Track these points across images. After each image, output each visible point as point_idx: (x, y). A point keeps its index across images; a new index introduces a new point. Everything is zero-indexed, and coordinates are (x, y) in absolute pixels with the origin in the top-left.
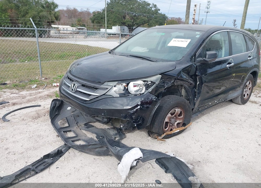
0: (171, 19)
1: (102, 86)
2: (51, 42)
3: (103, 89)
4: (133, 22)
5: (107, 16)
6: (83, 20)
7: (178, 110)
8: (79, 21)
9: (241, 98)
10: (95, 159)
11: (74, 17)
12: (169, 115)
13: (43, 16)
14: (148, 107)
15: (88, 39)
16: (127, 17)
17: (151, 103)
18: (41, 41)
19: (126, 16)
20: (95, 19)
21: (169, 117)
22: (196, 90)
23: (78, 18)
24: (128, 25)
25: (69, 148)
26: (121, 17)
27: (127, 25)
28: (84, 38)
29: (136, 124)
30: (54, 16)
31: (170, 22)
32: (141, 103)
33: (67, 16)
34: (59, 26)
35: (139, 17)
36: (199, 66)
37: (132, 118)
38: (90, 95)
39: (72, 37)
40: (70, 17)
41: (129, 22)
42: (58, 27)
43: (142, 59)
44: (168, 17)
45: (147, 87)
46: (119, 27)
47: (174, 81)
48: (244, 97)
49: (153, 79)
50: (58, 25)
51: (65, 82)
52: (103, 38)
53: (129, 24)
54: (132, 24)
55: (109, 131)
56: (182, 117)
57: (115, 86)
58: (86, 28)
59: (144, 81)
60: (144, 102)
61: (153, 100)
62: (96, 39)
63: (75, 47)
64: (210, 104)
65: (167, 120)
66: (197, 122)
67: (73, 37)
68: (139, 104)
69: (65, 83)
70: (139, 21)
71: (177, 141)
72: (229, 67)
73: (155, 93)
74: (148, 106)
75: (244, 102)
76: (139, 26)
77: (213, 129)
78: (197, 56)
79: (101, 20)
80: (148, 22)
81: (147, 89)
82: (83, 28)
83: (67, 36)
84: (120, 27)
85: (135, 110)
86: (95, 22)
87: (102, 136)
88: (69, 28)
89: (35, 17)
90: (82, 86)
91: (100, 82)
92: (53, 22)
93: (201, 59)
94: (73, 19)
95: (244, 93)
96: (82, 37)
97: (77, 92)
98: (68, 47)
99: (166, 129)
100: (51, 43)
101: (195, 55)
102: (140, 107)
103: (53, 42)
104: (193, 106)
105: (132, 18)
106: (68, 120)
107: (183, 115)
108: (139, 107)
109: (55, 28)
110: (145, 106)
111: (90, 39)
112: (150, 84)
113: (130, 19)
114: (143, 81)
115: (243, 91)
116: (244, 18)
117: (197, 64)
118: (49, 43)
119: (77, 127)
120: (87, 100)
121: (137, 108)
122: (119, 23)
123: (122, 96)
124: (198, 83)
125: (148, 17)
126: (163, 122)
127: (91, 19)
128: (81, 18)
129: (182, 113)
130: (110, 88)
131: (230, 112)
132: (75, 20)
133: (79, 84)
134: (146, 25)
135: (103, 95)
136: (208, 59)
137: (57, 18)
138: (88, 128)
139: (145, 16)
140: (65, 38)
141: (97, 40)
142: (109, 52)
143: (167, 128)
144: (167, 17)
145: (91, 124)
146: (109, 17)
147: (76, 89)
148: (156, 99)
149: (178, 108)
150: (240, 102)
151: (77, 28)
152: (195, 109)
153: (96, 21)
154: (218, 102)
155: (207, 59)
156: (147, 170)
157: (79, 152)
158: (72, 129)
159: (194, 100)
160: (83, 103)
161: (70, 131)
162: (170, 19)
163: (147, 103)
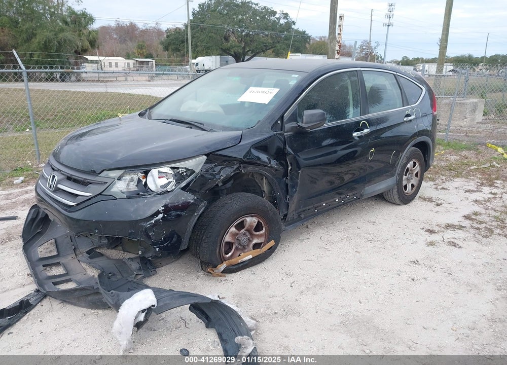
0: (319, 40)
1: (97, 179)
2: (78, 90)
3: (99, 183)
4: (244, 48)
5: (193, 37)
6: (147, 46)
7: (251, 221)
8: (140, 47)
9: (398, 193)
10: (84, 315)
11: (131, 40)
12: (233, 229)
13: (65, 40)
14: (179, 216)
15: (155, 83)
16: (232, 38)
17: (186, 206)
18: (60, 90)
19: (229, 37)
20: (169, 44)
21: (231, 232)
22: (287, 181)
23: (138, 42)
24: (235, 53)
25: (45, 296)
26: (220, 39)
27: (233, 53)
28: (149, 81)
29: (158, 247)
30: (88, 40)
31: (318, 46)
32: (163, 208)
33: (116, 38)
34: (101, 58)
35: (256, 38)
36: (290, 137)
37: (149, 237)
38: (77, 195)
39: (123, 78)
40: (123, 41)
41: (236, 48)
42: (98, 59)
43: (188, 126)
44: (312, 37)
45: (179, 178)
46: (218, 57)
47: (240, 166)
48: (406, 190)
49: (190, 164)
50: (99, 56)
51: (45, 173)
52: (184, 79)
53: (236, 51)
54: (241, 51)
55: (129, 263)
56: (263, 231)
57: (119, 179)
58: (154, 61)
59: (173, 168)
60: (171, 207)
61: (190, 202)
62: (170, 82)
63: (124, 99)
64: (324, 204)
65: (228, 238)
66: (302, 240)
67: (126, 80)
68: (160, 210)
69: (43, 175)
70: (255, 45)
71: (252, 276)
72: (358, 137)
73: (201, 189)
74: (180, 213)
75: (406, 200)
76: (255, 54)
77: (327, 252)
78: (285, 120)
79: (181, 45)
80: (272, 47)
81: (178, 182)
82: (149, 61)
83: (114, 77)
84: (220, 57)
85: (153, 221)
86: (170, 50)
87: (111, 273)
88: (121, 61)
89: (50, 43)
90: (67, 179)
91: (94, 172)
92: (85, 51)
93: (294, 124)
94: (130, 44)
95: (404, 183)
96: (144, 78)
97: (57, 190)
98: (111, 99)
99: (227, 256)
100: (80, 92)
101: (282, 117)
102: (164, 216)
103: (82, 90)
104: (284, 210)
105: (242, 39)
106: (58, 244)
107: (264, 230)
108: (161, 216)
109: (92, 62)
110: (174, 213)
111: (160, 82)
112: (185, 174)
113: (238, 42)
114: (170, 167)
115: (401, 180)
116: (444, 36)
117: (286, 134)
118: (74, 92)
119: (74, 255)
120: (73, 206)
121: (157, 218)
122: (217, 50)
123: (132, 196)
124: (289, 168)
125: (272, 37)
126: (219, 242)
127: (162, 43)
128: (143, 42)
129: (263, 225)
130: (109, 181)
131: (373, 219)
132: (132, 46)
133: (62, 177)
134: (270, 51)
135: (98, 195)
136: (306, 123)
137: (94, 43)
138: (91, 258)
139: (267, 36)
140: (111, 81)
141: (173, 84)
142: (139, 114)
143: (230, 254)
144: (309, 37)
145: (98, 251)
146: (198, 39)
147: (57, 185)
148: (195, 200)
149: (252, 216)
150: (397, 201)
151: (137, 61)
152: (289, 216)
153: (173, 47)
154: (343, 202)
155: (303, 125)
156: (173, 332)
157: (60, 303)
158: (62, 260)
159: (286, 200)
160: (66, 210)
161: (58, 264)
162: (317, 39)
163: (176, 208)
